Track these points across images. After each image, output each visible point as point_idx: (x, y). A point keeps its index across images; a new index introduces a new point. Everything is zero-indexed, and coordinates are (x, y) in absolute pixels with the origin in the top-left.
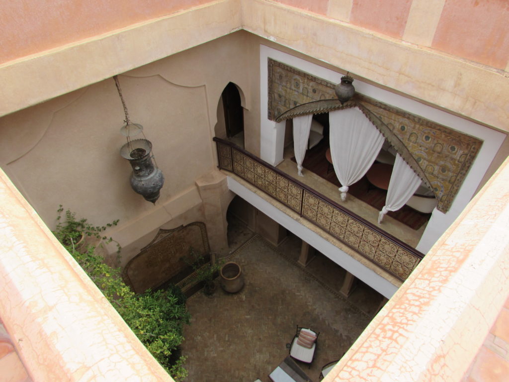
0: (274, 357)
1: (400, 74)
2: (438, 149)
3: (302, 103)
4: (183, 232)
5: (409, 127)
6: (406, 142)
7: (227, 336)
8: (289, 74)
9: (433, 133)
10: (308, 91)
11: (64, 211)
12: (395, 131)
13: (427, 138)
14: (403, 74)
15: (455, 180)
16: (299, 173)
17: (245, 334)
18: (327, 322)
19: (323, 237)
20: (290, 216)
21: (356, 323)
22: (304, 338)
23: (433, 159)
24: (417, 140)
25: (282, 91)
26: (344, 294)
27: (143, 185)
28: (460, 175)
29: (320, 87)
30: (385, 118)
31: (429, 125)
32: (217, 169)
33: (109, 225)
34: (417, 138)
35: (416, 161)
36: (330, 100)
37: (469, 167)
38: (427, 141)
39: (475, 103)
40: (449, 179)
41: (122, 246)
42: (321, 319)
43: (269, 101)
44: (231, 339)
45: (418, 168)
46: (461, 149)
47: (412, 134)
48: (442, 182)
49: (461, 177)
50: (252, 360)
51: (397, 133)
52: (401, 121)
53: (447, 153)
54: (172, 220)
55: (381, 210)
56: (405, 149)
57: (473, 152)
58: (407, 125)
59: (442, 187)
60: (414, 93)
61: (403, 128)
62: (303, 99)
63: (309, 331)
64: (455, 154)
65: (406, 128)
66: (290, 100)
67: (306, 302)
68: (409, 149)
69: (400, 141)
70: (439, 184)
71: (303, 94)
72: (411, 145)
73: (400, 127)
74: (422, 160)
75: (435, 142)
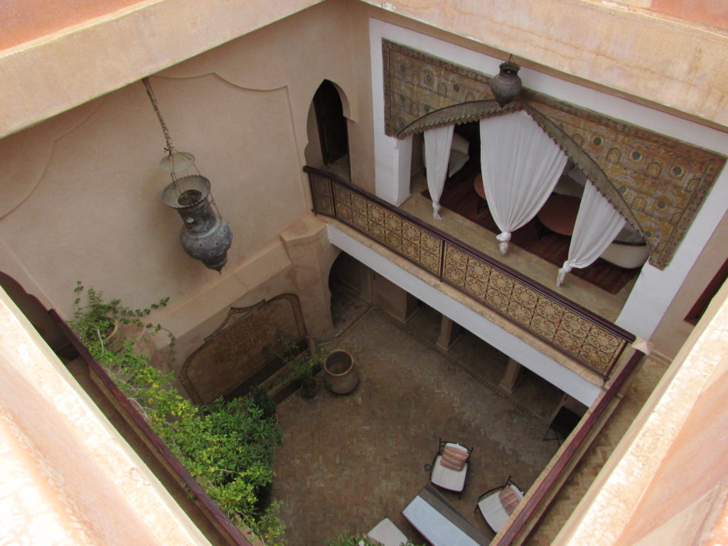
0: (407, 485)
1: (597, 55)
2: (653, 172)
3: (438, 108)
4: (266, 309)
5: (607, 140)
6: (601, 163)
7: (338, 457)
8: (417, 63)
9: (647, 147)
10: (446, 89)
11: (84, 289)
12: (585, 147)
13: (636, 155)
14: (603, 55)
15: (680, 219)
16: (435, 214)
17: (364, 453)
18: (482, 430)
19: (475, 311)
20: (425, 281)
21: (525, 430)
22: (451, 456)
23: (645, 188)
24: (619, 159)
25: (406, 89)
26: (507, 389)
27: (201, 245)
28: (687, 211)
29: (466, 82)
30: (569, 126)
31: (640, 135)
32: (312, 214)
33: (155, 306)
34: (620, 154)
35: (617, 190)
36: (482, 101)
37: (702, 199)
38: (636, 161)
39: (723, 97)
40: (669, 218)
41: (176, 337)
42: (473, 427)
43: (385, 107)
44: (343, 462)
45: (621, 202)
46: (690, 172)
47: (612, 149)
48: (658, 222)
49: (689, 215)
50: (376, 490)
51: (589, 148)
52: (594, 130)
53: (668, 178)
54: (248, 293)
55: (561, 266)
56: (601, 174)
57: (710, 175)
58: (604, 137)
59: (658, 230)
60: (621, 85)
61: (597, 142)
62: (440, 102)
63: (457, 446)
64: (681, 179)
65: (602, 140)
66: (419, 103)
67: (451, 403)
68: (607, 173)
69: (593, 161)
70: (653, 226)
71: (438, 93)
72: (610, 167)
73: (593, 139)
74: (627, 190)
75: (649, 161)
